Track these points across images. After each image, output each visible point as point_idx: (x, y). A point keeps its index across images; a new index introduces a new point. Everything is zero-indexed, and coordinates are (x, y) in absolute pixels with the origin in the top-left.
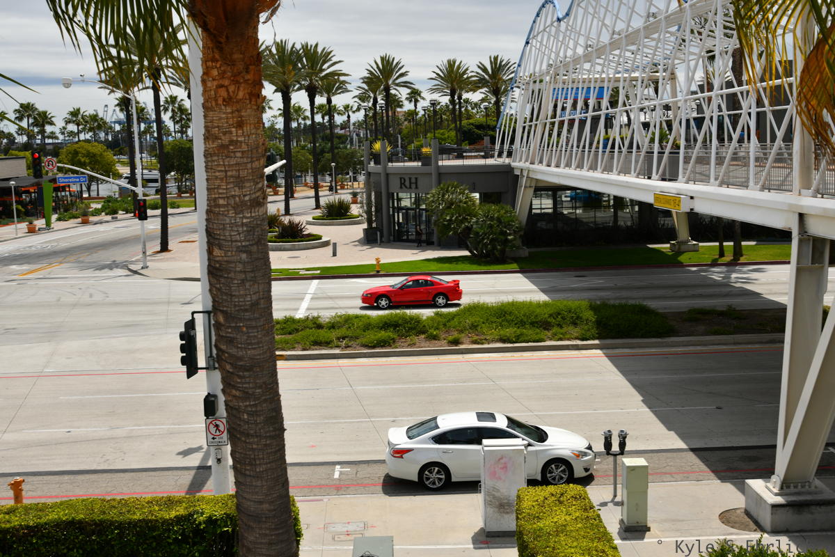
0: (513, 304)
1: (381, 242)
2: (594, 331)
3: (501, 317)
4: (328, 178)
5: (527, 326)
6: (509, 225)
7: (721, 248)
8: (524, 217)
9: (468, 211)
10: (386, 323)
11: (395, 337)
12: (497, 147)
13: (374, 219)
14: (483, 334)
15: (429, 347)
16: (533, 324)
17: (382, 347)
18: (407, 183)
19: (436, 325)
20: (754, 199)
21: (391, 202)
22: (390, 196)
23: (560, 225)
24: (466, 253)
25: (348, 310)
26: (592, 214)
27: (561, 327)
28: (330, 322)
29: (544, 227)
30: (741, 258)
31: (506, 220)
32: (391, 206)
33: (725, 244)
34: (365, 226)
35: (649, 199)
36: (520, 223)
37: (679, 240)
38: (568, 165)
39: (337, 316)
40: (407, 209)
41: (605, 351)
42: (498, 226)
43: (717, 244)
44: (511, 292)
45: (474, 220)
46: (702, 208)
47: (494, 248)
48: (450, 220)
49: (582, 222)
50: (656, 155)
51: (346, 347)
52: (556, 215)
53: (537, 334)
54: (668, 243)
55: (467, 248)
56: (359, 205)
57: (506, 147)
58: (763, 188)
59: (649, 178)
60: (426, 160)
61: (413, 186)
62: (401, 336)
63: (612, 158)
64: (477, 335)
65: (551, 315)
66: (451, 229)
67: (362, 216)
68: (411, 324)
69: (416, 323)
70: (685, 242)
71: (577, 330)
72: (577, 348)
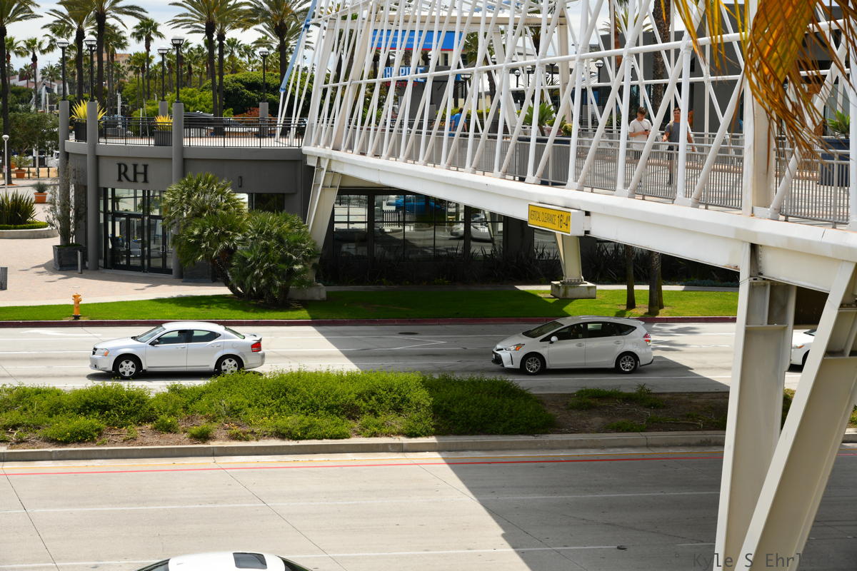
0: (299, 376)
1: (84, 267)
2: (429, 423)
3: (278, 397)
5: (320, 412)
6: (297, 247)
7: (631, 293)
8: (320, 236)
9: (229, 223)
10: (87, 403)
11: (103, 426)
12: (281, 119)
13: (72, 230)
14: (249, 423)
15: (158, 443)
16: (330, 409)
17: (80, 442)
18: (130, 174)
19: (171, 407)
20: (683, 220)
21: (102, 202)
22: (102, 193)
23: (378, 249)
24: (225, 291)
25: (22, 380)
26: (429, 233)
27: (376, 415)
29: (353, 252)
30: (661, 311)
31: (292, 239)
32: (102, 209)
33: (636, 287)
34: (57, 241)
35: (521, 213)
36: (314, 245)
37: (566, 279)
38: (394, 154)
39: (4, 389)
40: (129, 216)
41: (446, 455)
42: (278, 248)
43: (624, 287)
44: (296, 356)
45: (239, 237)
46: (603, 230)
47: (270, 283)
48: (200, 236)
49: (413, 246)
50: (533, 143)
51: (18, 443)
52: (371, 236)
53: (337, 425)
54: (548, 283)
55: (227, 283)
56: (48, 207)
57: (295, 120)
58: (697, 203)
59: (522, 180)
60: (163, 136)
61: (140, 178)
62: (112, 426)
63: (463, 145)
64: (239, 426)
65: (360, 396)
66: (201, 251)
67: (53, 225)
68: (129, 405)
69: (138, 405)
70: (575, 284)
71: (400, 419)
72: (401, 449)
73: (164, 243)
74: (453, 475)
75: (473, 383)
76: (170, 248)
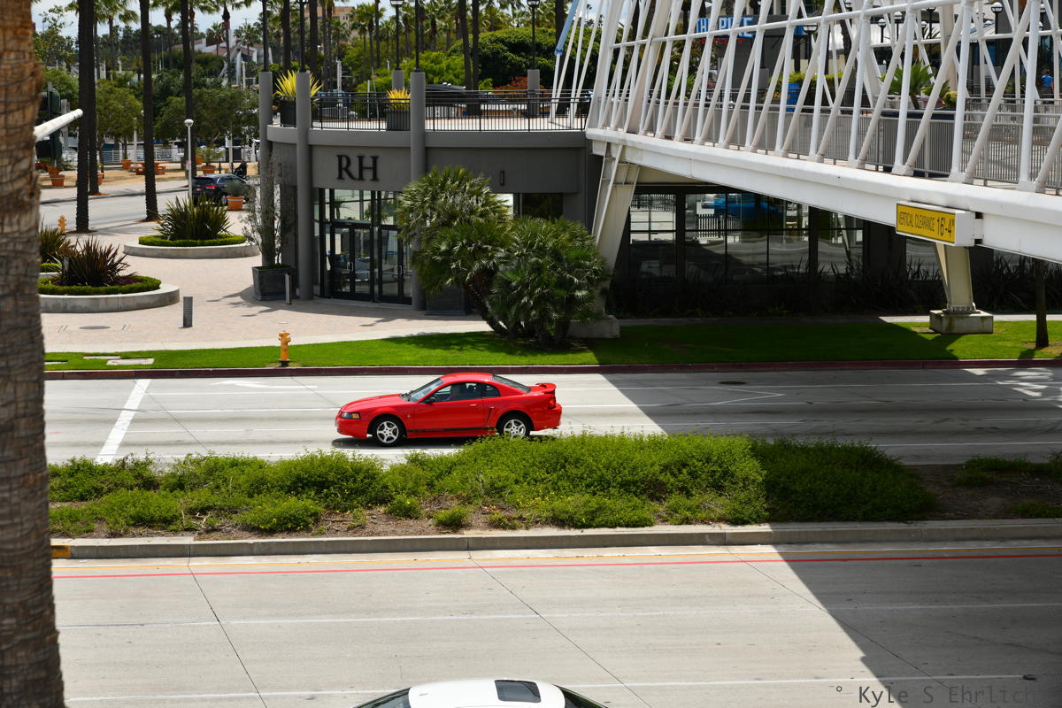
0: (583, 441)
1: (294, 296)
2: (760, 505)
3: (555, 470)
4: (177, 153)
5: (613, 490)
6: (579, 266)
7: (1042, 326)
8: (611, 251)
9: (486, 234)
10: (299, 479)
11: (320, 509)
12: (556, 92)
13: (278, 245)
14: (516, 506)
15: (394, 533)
16: (625, 486)
17: (290, 531)
18: (354, 169)
19: (410, 485)
21: (317, 208)
22: (316, 195)
23: (691, 268)
24: (482, 326)
25: (213, 448)
26: (761, 245)
27: (689, 495)
28: (173, 475)
29: (656, 273)
31: (573, 254)
32: (317, 217)
33: (1050, 318)
34: (258, 261)
35: (885, 215)
36: (603, 263)
37: (951, 307)
38: (711, 137)
39: (189, 460)
40: (354, 226)
41: (784, 549)
42: (554, 267)
43: (1033, 318)
44: (579, 414)
45: (501, 253)
46: (1002, 239)
47: (544, 316)
48: (448, 252)
49: (739, 263)
50: (902, 120)
51: (208, 532)
52: (683, 246)
53: (635, 508)
54: (926, 313)
55: (484, 316)
56: (245, 215)
57: (576, 93)
59: (888, 170)
60: (397, 118)
61: (368, 175)
62: (332, 509)
63: (808, 123)
64: (503, 509)
65: (666, 468)
66: (450, 273)
67: (251, 239)
68: (355, 481)
69: (367, 481)
70: (963, 313)
71: (722, 500)
72: (722, 540)
73: (400, 262)
74: (794, 576)
75: (822, 450)
76: (409, 269)
